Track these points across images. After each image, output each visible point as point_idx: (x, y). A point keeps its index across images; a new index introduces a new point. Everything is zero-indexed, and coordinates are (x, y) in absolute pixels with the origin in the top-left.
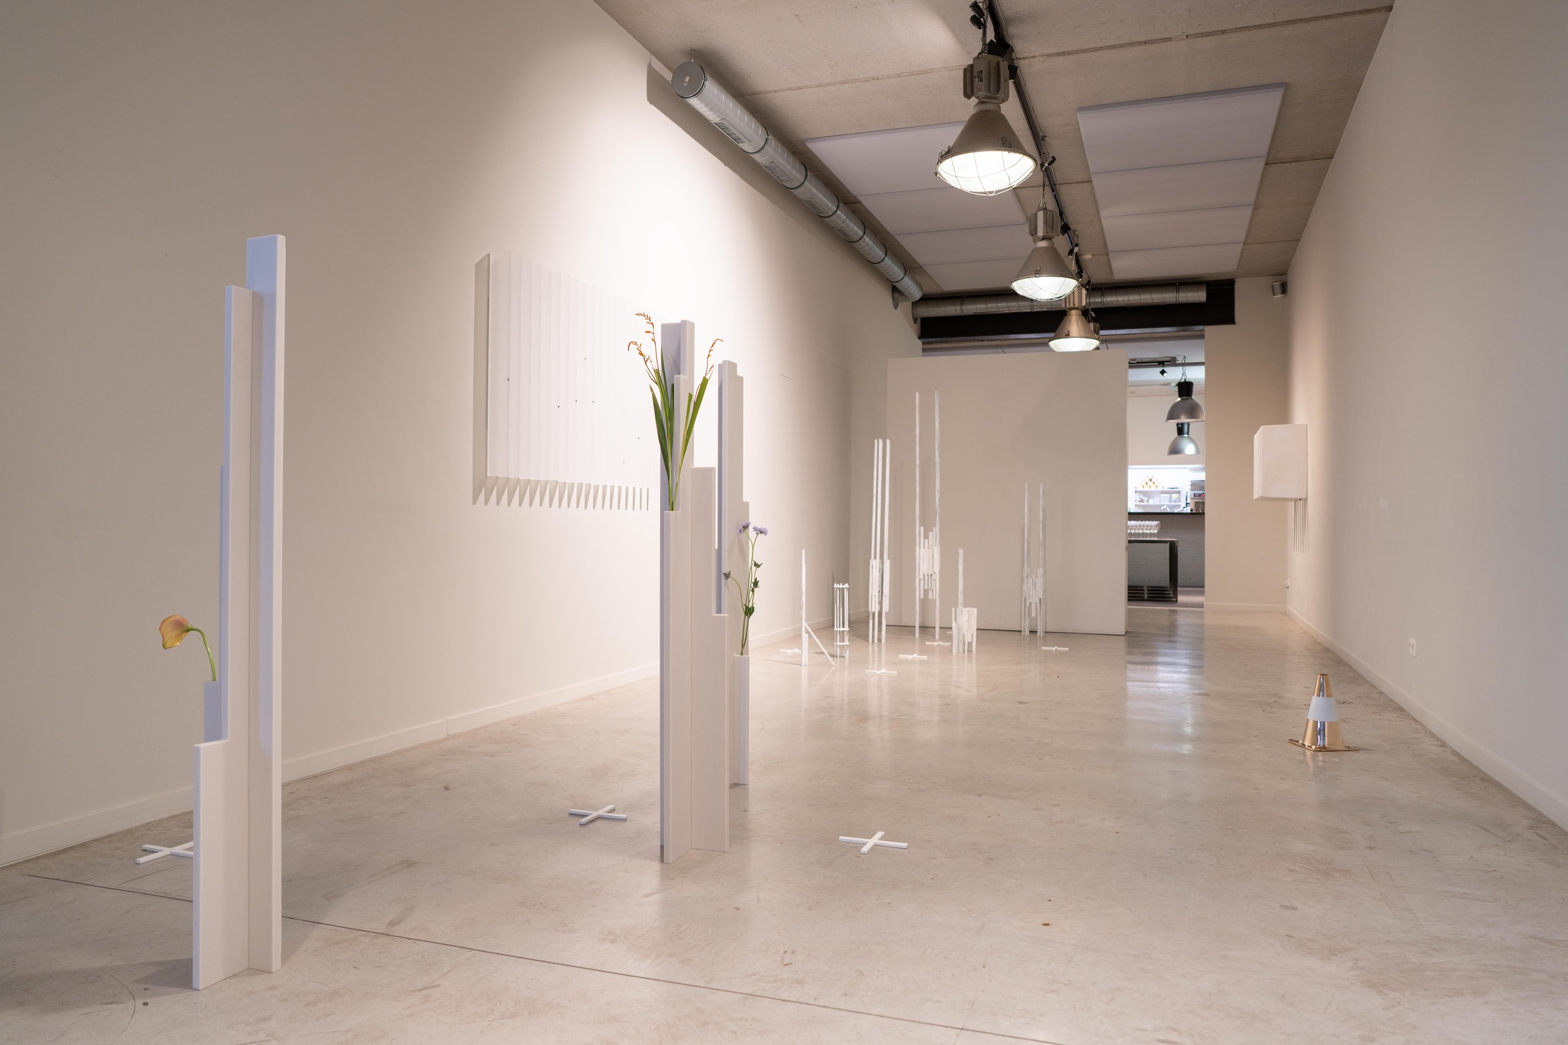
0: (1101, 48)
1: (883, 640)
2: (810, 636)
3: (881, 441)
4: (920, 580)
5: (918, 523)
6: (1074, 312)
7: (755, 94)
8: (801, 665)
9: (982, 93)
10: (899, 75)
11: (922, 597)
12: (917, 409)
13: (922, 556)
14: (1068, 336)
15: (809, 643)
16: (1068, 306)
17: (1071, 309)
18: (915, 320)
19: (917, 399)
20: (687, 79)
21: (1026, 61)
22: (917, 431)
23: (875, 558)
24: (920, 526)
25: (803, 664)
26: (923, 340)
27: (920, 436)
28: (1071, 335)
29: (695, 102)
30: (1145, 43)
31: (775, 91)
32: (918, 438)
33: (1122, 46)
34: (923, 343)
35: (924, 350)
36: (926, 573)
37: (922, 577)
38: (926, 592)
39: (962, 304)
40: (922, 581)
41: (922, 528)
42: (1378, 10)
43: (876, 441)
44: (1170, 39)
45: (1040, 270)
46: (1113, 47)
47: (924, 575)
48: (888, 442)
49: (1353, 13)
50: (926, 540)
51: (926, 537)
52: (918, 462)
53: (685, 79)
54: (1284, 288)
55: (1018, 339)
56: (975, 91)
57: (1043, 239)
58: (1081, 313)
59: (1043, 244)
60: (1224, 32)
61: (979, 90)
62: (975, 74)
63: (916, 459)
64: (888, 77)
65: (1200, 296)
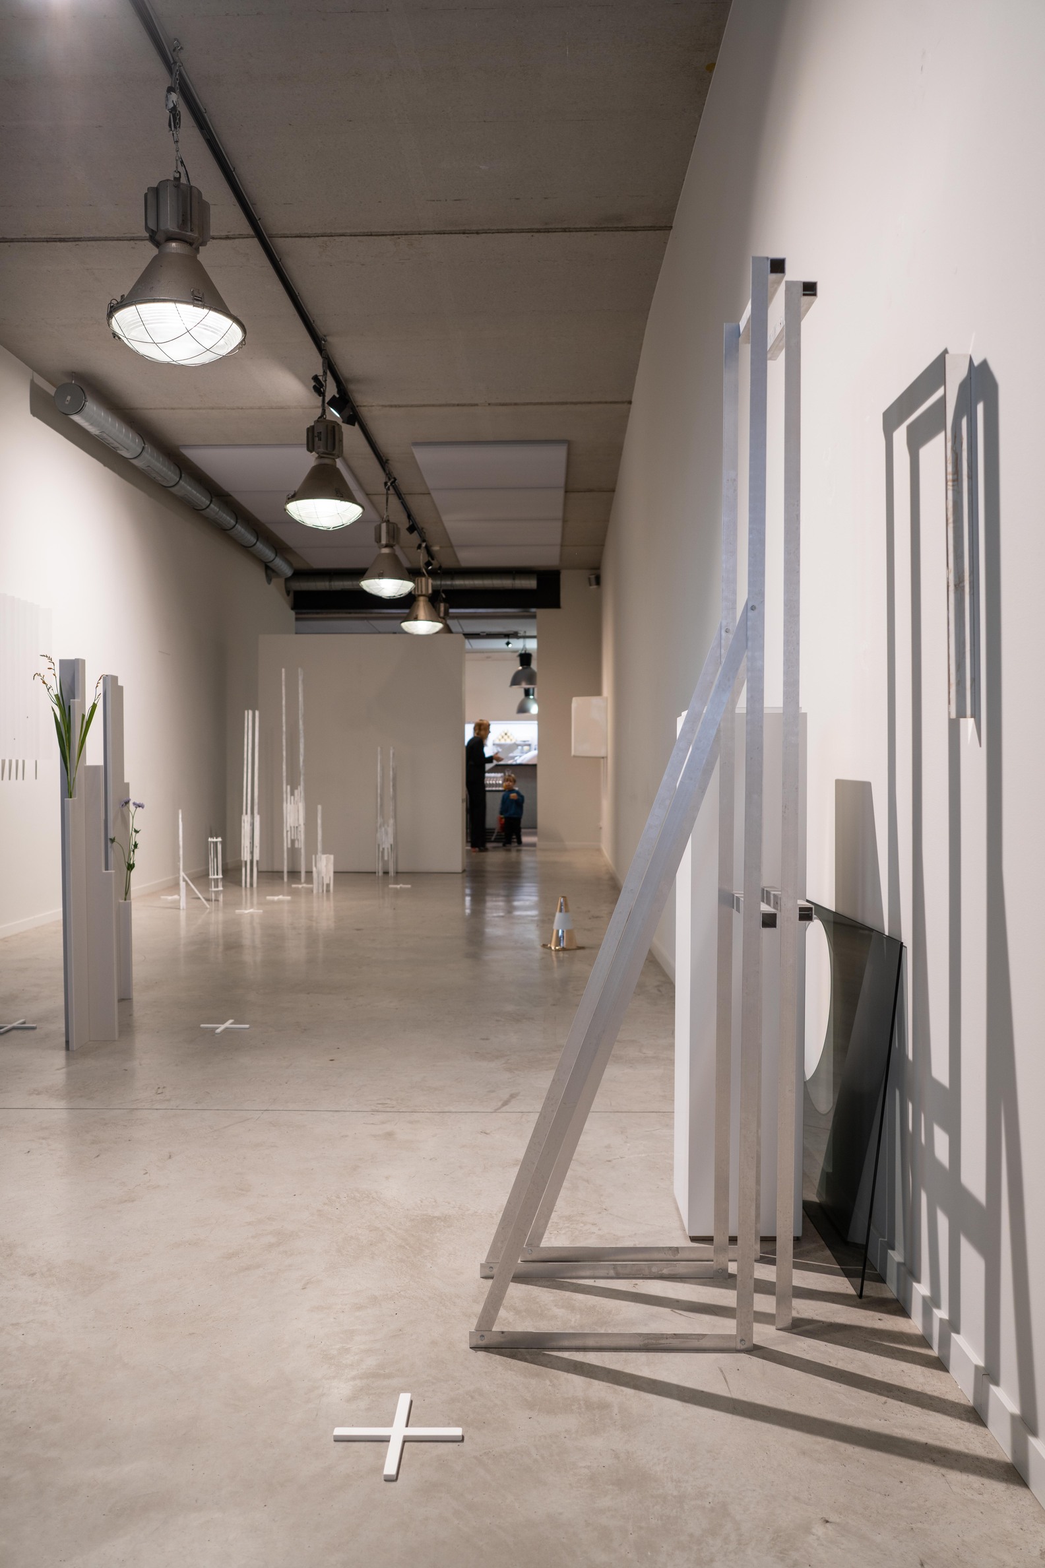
0: (424, 406)
1: (255, 885)
2: (187, 884)
3: (250, 712)
4: (287, 832)
5: (285, 782)
6: (422, 598)
7: (132, 409)
8: (179, 909)
9: (322, 450)
10: (260, 408)
11: (289, 846)
12: (283, 683)
13: (288, 811)
14: (416, 619)
15: (187, 890)
16: (417, 593)
17: (419, 596)
18: (288, 593)
19: (283, 675)
20: (69, 398)
21: (366, 408)
22: (284, 702)
23: (246, 813)
24: (287, 784)
25: (181, 908)
26: (297, 611)
27: (286, 706)
28: (419, 618)
29: (76, 418)
30: (458, 405)
31: (151, 409)
32: (284, 709)
33: (440, 406)
34: (296, 613)
35: (297, 619)
36: (292, 825)
37: (289, 829)
38: (293, 842)
39: (330, 580)
40: (289, 833)
41: (289, 787)
42: (623, 402)
43: (246, 712)
44: (477, 405)
45: (382, 573)
46: (433, 406)
47: (291, 827)
48: (257, 713)
49: (606, 403)
50: (292, 797)
51: (292, 794)
52: (284, 729)
53: (67, 397)
54: (598, 580)
55: (381, 613)
56: (316, 448)
57: (386, 546)
58: (427, 599)
59: (386, 551)
60: (516, 404)
61: (319, 448)
62: (316, 434)
63: (282, 726)
64: (252, 408)
65: (531, 583)
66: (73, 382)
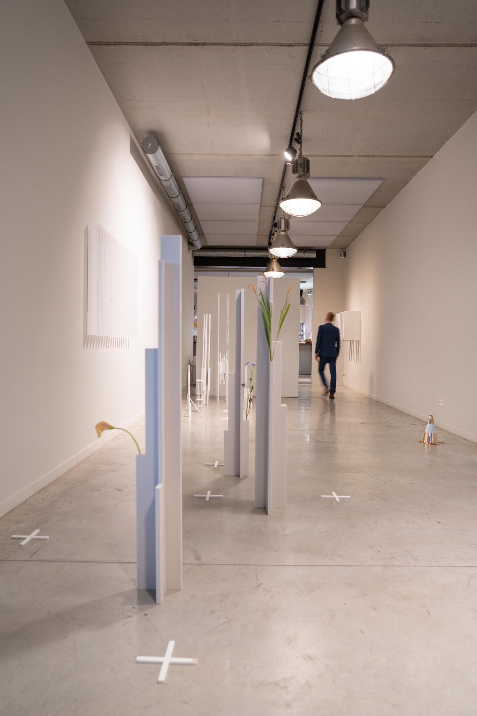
1: (208, 403)
2: (192, 403)
3: (207, 315)
4: (220, 376)
5: (219, 351)
6: (274, 260)
8: (188, 417)
9: (301, 173)
11: (220, 383)
12: (219, 301)
13: (220, 366)
14: (273, 270)
15: (192, 406)
16: (272, 258)
17: (273, 259)
18: (193, 257)
19: (219, 296)
20: (150, 145)
22: (219, 310)
23: (204, 367)
24: (220, 352)
25: (190, 416)
27: (220, 313)
29: (150, 156)
30: (342, 156)
32: (219, 313)
33: (333, 156)
36: (222, 373)
37: (220, 375)
38: (222, 381)
39: (214, 252)
40: (220, 377)
41: (221, 353)
42: (428, 157)
43: (205, 315)
44: (352, 156)
45: (283, 245)
46: (330, 156)
47: (221, 374)
48: (210, 315)
49: (419, 157)
50: (222, 359)
51: (222, 357)
52: (219, 324)
53: (149, 144)
54: (345, 255)
55: (236, 269)
56: (298, 171)
57: (284, 231)
58: (277, 261)
59: (283, 233)
60: (373, 156)
61: (300, 171)
62: (299, 164)
63: (218, 323)
65: (313, 255)
66: (152, 136)
